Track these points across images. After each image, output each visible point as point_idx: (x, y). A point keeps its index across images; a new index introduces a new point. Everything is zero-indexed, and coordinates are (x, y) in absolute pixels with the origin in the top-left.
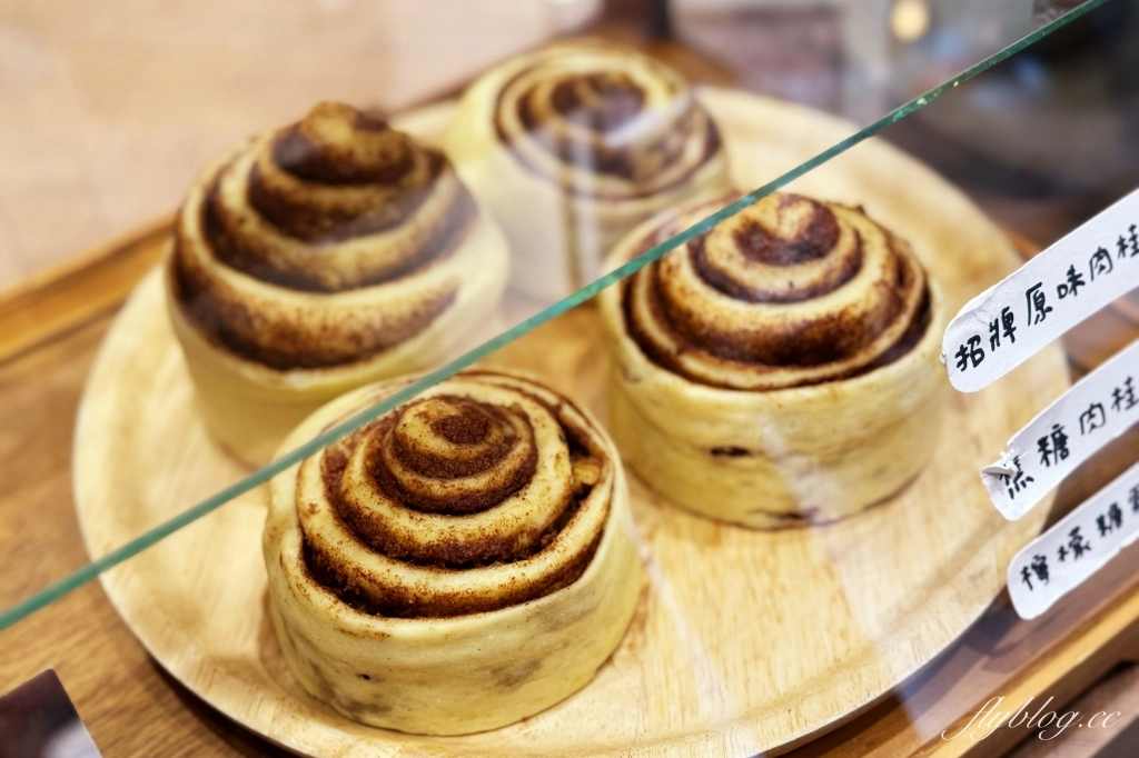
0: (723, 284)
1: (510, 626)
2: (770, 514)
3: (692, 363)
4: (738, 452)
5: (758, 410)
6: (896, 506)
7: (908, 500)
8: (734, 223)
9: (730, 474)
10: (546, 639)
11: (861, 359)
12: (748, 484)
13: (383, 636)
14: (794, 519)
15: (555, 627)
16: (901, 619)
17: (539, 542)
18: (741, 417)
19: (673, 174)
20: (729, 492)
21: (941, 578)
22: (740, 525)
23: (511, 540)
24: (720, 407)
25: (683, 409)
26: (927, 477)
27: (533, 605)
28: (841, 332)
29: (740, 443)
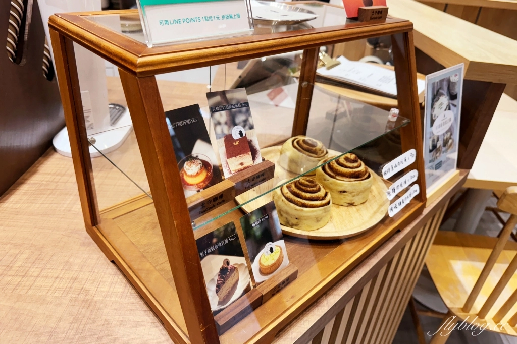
0: (342, 165)
1: (320, 210)
2: (347, 203)
3: (337, 177)
4: (345, 192)
5: (349, 184)
6: (365, 204)
7: (367, 203)
8: (343, 157)
9: (342, 196)
10: (324, 214)
11: (363, 178)
12: (345, 198)
13: (302, 210)
14: (351, 204)
15: (325, 212)
16: (371, 218)
17: (323, 199)
18: (346, 185)
19: (323, 155)
20: (341, 199)
21: (375, 213)
22: (342, 205)
23: (319, 198)
24: (343, 183)
25: (336, 184)
26: (368, 200)
27: (324, 207)
28: (360, 174)
29: (345, 190)
